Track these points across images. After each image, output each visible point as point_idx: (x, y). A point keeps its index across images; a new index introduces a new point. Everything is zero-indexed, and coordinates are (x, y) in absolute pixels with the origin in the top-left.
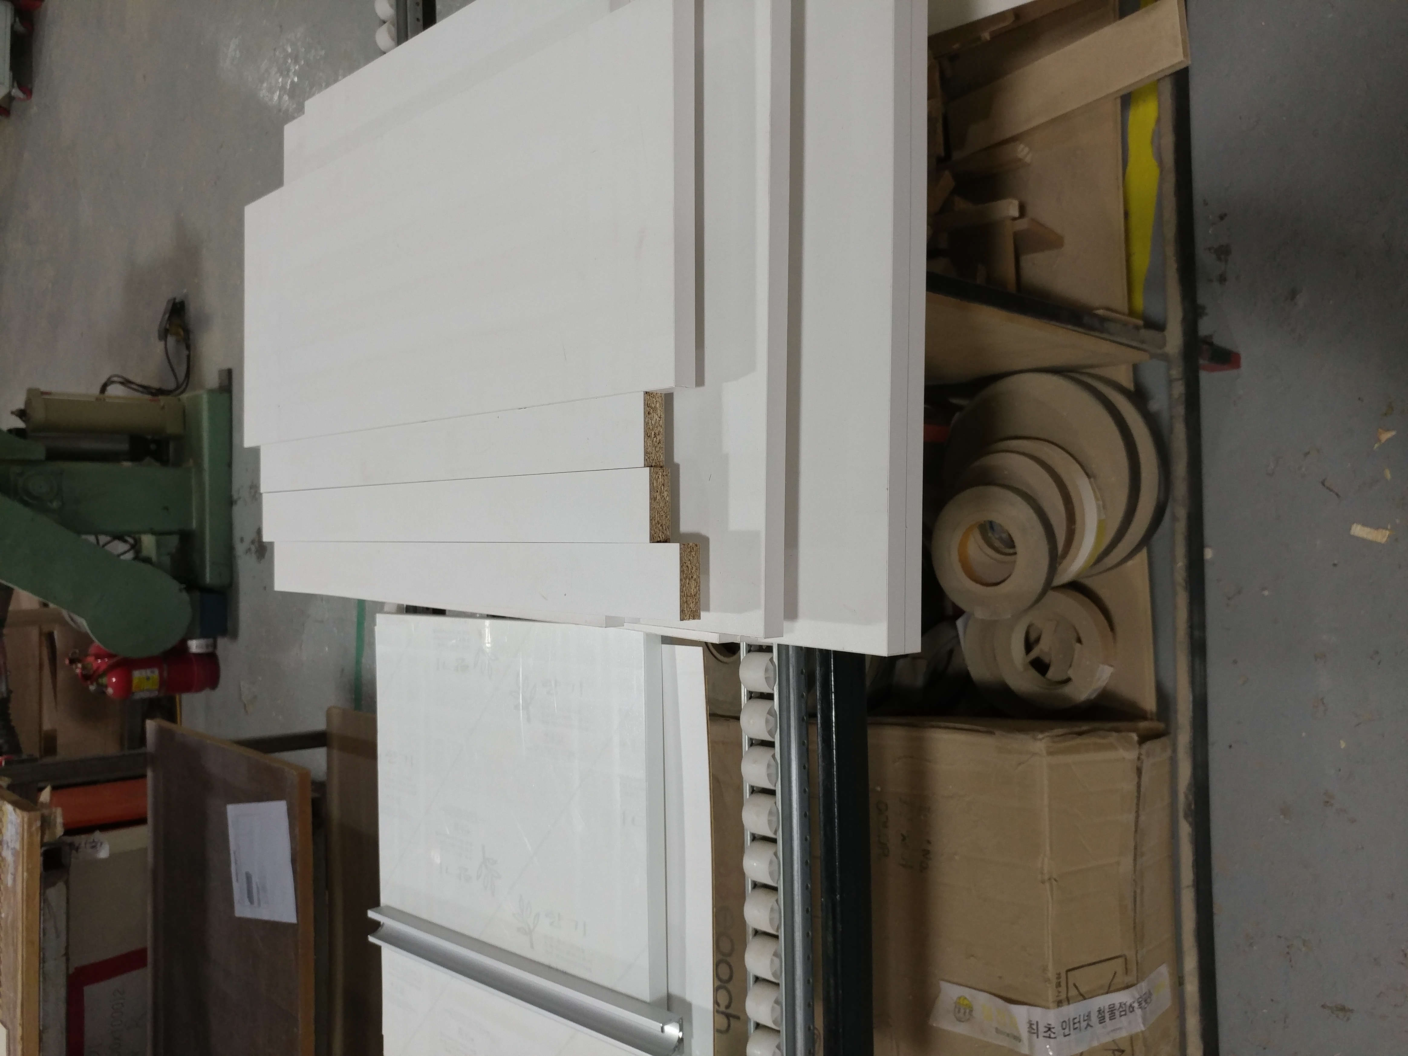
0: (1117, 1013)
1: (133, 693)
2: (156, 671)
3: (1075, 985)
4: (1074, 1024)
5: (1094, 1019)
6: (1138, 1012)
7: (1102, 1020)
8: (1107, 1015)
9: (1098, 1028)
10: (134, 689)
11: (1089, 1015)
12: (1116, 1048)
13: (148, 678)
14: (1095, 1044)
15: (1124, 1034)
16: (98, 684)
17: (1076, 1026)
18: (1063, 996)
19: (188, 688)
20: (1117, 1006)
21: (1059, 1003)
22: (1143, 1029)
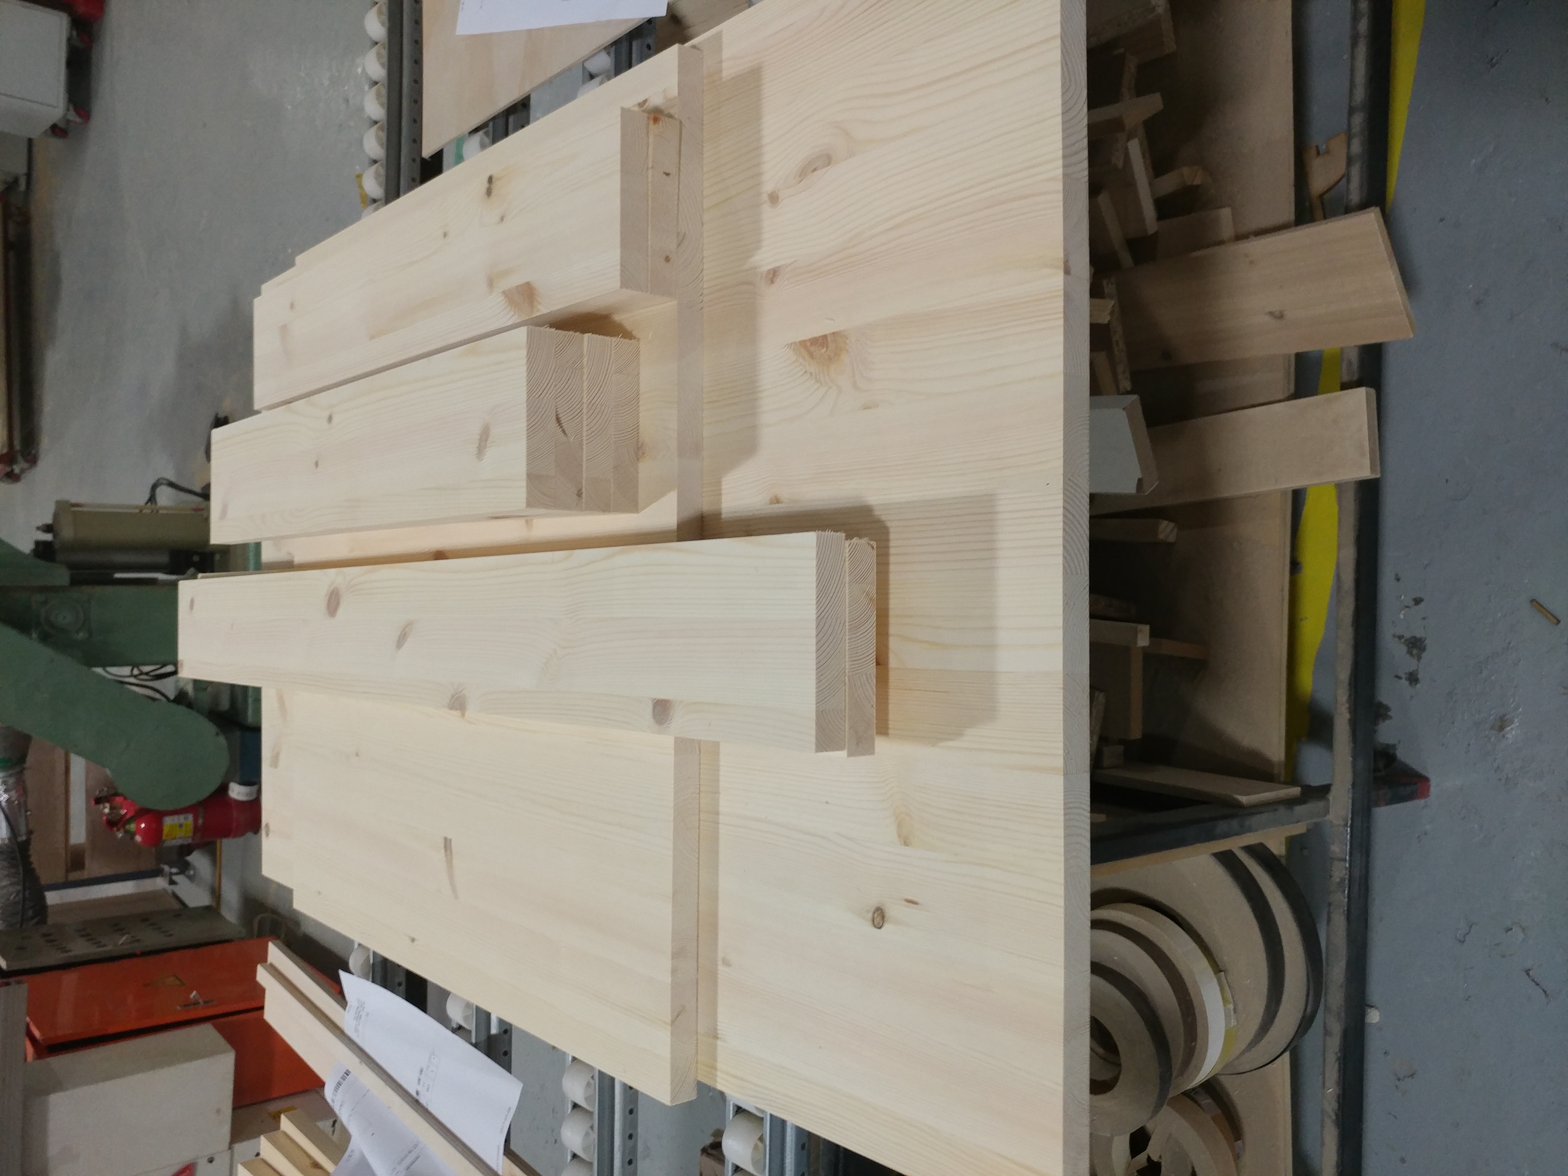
1: (164, 842)
2: (190, 817)
10: (164, 838)
13: (181, 826)
16: (127, 832)
19: (227, 832)
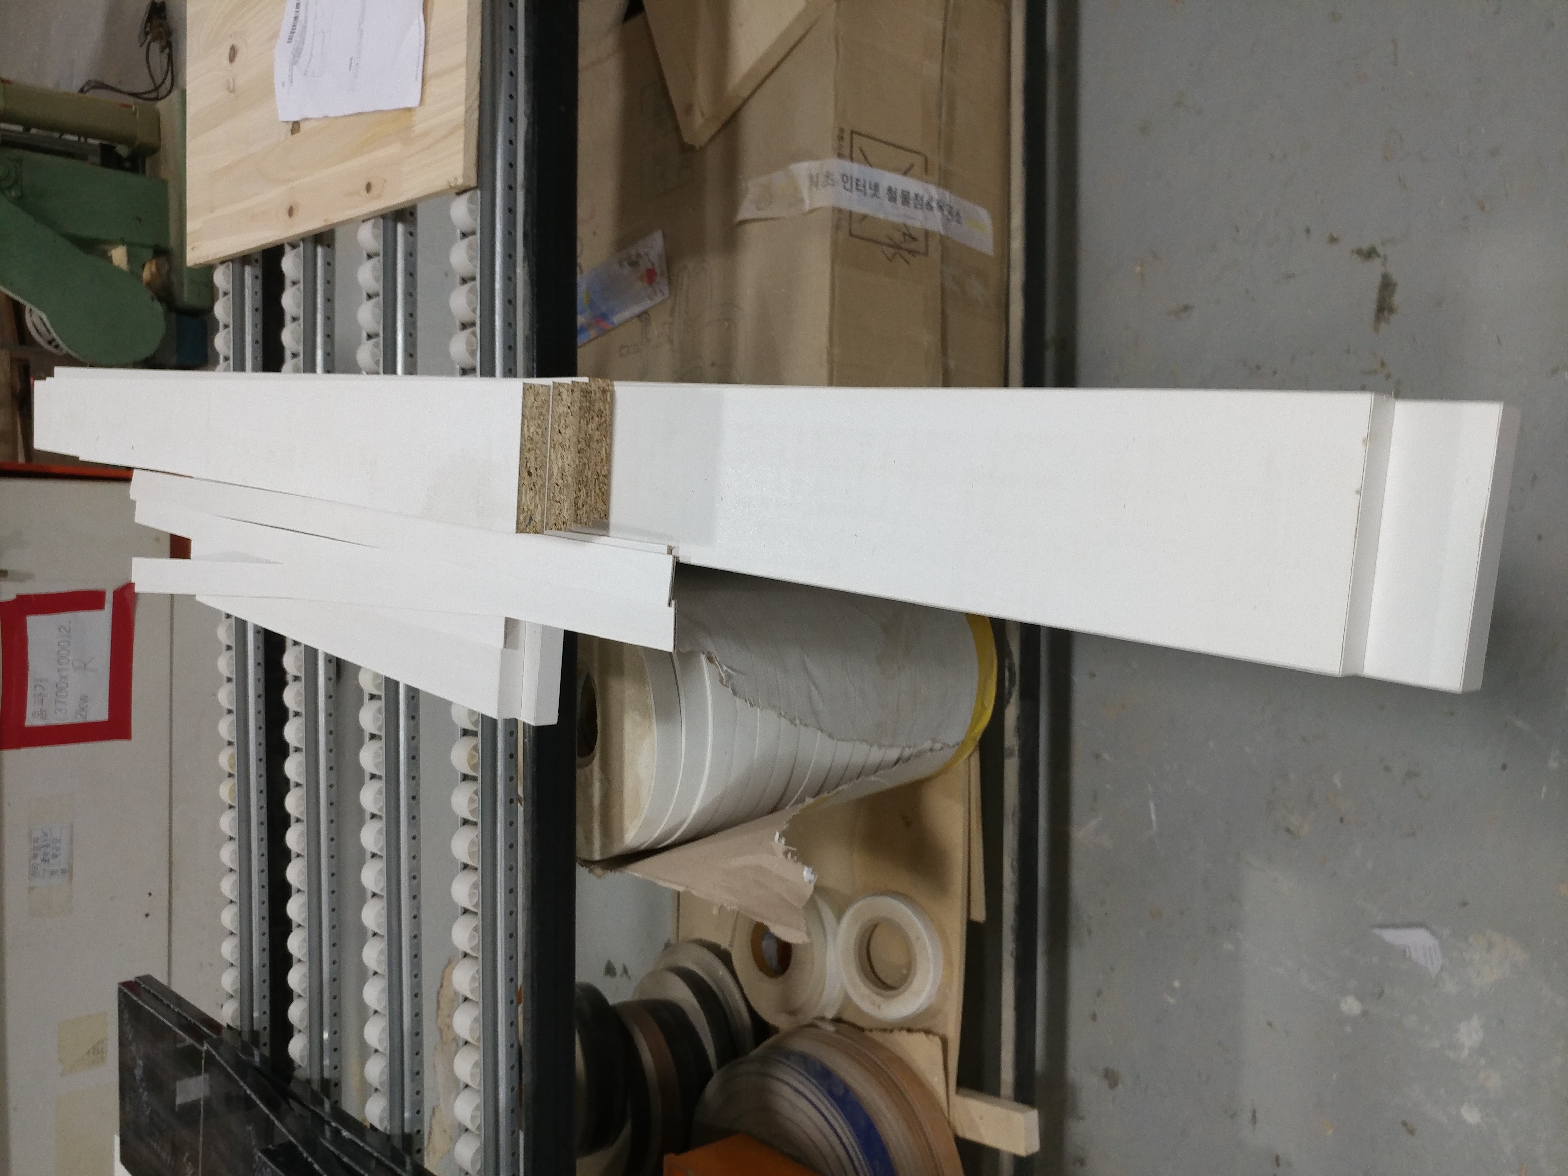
0: (912, 203)
3: (861, 150)
4: (857, 184)
5: (883, 192)
6: (937, 214)
7: (892, 198)
8: (899, 200)
9: (888, 205)
11: (876, 187)
12: (907, 233)
14: (881, 215)
15: (918, 224)
17: (859, 188)
18: (847, 152)
20: (912, 196)
21: (840, 156)
22: (942, 232)
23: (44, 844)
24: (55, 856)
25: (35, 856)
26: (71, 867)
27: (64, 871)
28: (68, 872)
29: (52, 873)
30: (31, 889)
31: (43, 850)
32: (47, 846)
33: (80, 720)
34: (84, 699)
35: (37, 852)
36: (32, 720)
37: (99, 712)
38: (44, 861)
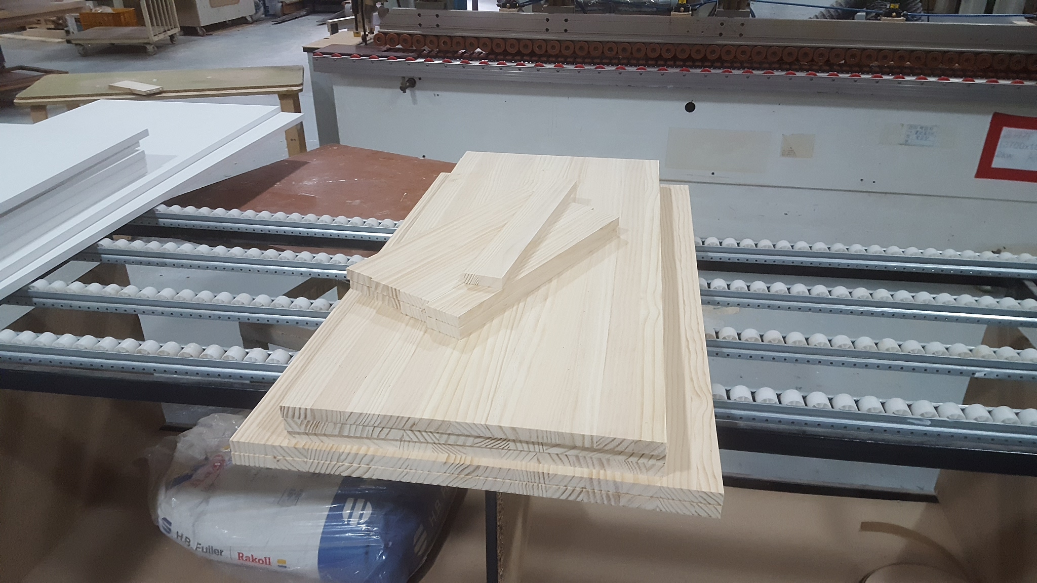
23: (927, 133)
24: (917, 138)
25: (922, 128)
26: (908, 145)
27: (907, 141)
28: (906, 143)
29: (908, 136)
30: (903, 125)
31: (924, 132)
32: (925, 134)
33: (996, 154)
34: (1010, 156)
35: (924, 129)
36: (1005, 130)
37: (998, 162)
38: (917, 132)
